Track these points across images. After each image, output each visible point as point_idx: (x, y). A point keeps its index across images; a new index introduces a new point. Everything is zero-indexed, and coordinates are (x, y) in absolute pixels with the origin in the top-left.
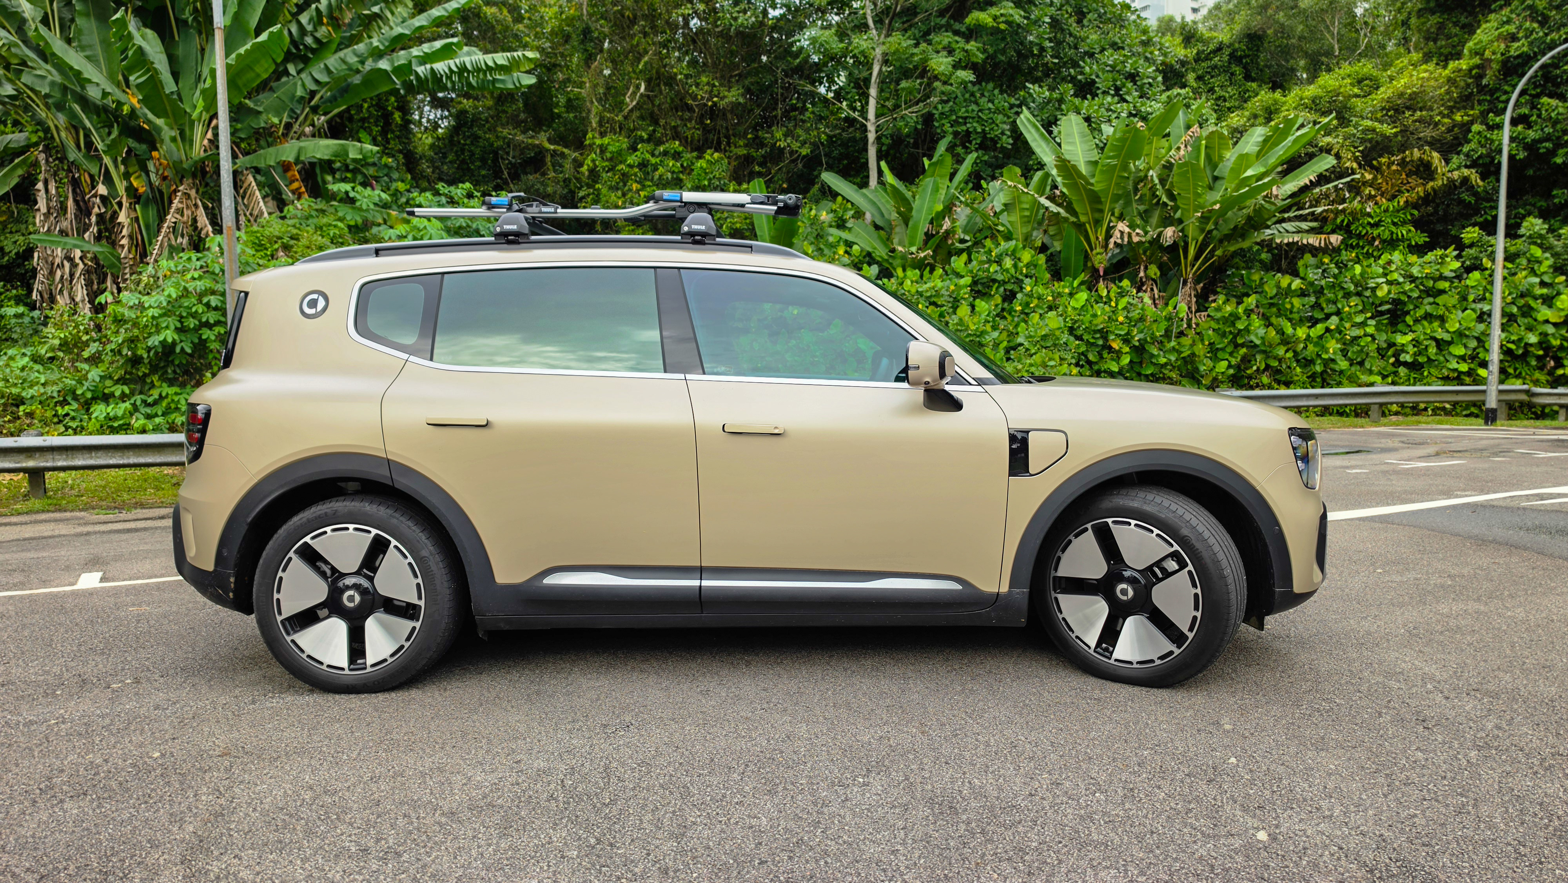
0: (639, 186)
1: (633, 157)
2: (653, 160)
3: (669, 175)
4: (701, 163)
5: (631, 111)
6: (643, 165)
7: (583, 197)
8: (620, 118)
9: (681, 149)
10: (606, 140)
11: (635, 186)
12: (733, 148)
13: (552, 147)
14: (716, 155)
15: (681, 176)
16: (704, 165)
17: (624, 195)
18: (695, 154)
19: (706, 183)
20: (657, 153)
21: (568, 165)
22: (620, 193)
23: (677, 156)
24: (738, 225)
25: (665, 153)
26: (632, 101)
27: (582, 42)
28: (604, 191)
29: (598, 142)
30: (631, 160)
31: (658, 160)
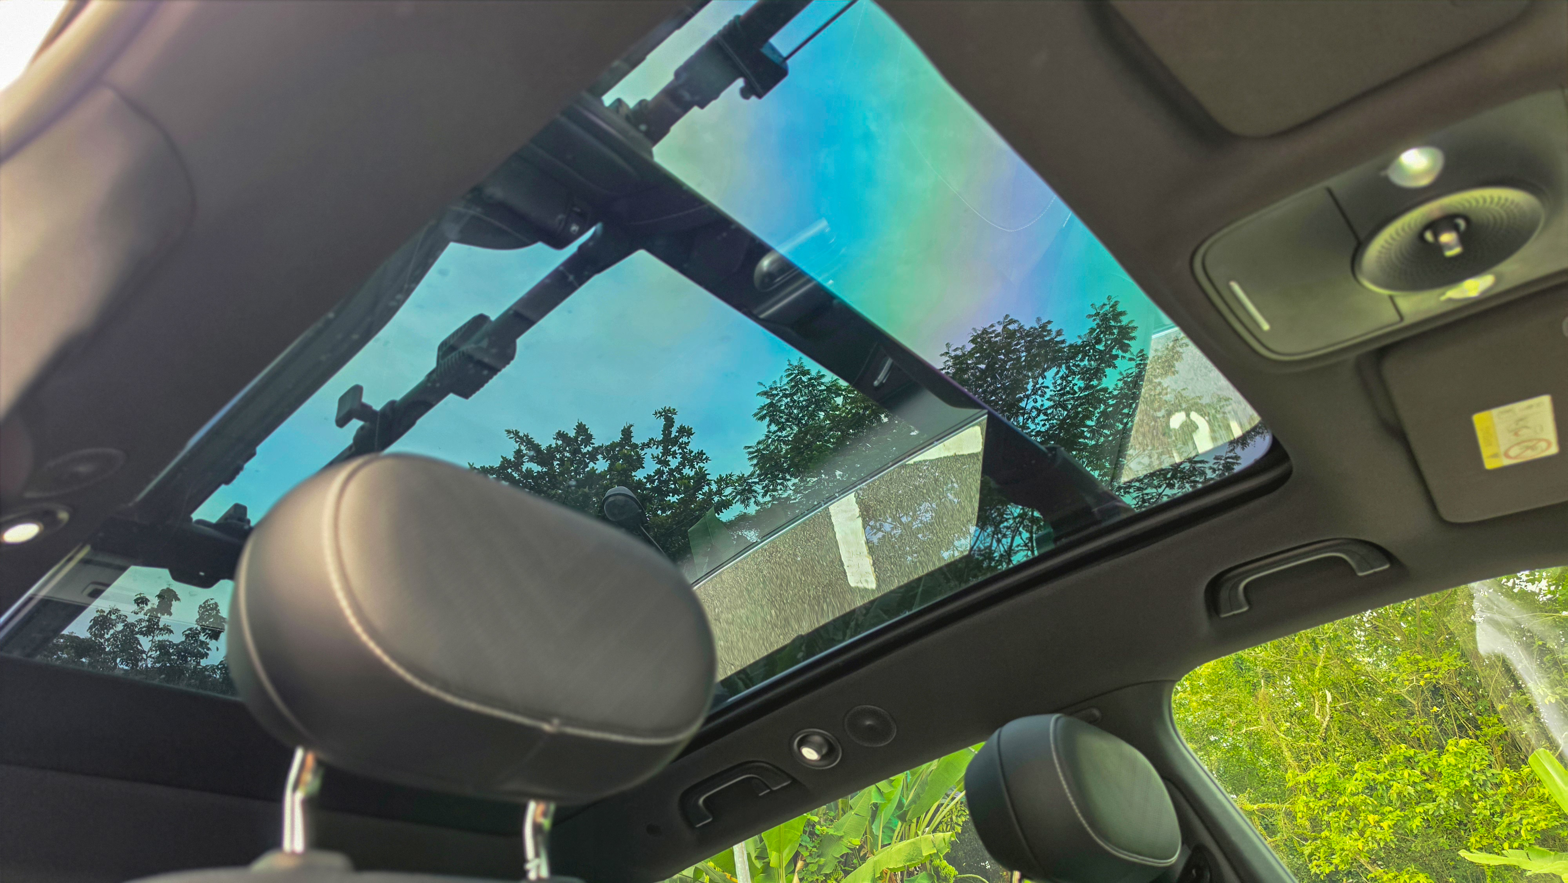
0: (1377, 817)
1: (1353, 782)
2: (1380, 778)
3: (1411, 790)
4: (1447, 759)
5: (1327, 729)
6: (1371, 788)
7: (1311, 855)
8: (1319, 742)
9: (1411, 752)
10: (1311, 774)
11: (1372, 818)
12: (1485, 729)
13: (1255, 807)
14: (1463, 742)
15: (1428, 786)
16: (1452, 761)
17: (1362, 833)
18: (1434, 752)
19: (1467, 782)
20: (1381, 767)
21: (1281, 822)
22: (1355, 834)
23: (1409, 762)
24: (1543, 825)
25: (1393, 763)
26: (1324, 717)
27: (1239, 675)
28: (1334, 836)
29: (1302, 778)
30: (1351, 786)
31: (1386, 775)
